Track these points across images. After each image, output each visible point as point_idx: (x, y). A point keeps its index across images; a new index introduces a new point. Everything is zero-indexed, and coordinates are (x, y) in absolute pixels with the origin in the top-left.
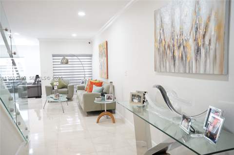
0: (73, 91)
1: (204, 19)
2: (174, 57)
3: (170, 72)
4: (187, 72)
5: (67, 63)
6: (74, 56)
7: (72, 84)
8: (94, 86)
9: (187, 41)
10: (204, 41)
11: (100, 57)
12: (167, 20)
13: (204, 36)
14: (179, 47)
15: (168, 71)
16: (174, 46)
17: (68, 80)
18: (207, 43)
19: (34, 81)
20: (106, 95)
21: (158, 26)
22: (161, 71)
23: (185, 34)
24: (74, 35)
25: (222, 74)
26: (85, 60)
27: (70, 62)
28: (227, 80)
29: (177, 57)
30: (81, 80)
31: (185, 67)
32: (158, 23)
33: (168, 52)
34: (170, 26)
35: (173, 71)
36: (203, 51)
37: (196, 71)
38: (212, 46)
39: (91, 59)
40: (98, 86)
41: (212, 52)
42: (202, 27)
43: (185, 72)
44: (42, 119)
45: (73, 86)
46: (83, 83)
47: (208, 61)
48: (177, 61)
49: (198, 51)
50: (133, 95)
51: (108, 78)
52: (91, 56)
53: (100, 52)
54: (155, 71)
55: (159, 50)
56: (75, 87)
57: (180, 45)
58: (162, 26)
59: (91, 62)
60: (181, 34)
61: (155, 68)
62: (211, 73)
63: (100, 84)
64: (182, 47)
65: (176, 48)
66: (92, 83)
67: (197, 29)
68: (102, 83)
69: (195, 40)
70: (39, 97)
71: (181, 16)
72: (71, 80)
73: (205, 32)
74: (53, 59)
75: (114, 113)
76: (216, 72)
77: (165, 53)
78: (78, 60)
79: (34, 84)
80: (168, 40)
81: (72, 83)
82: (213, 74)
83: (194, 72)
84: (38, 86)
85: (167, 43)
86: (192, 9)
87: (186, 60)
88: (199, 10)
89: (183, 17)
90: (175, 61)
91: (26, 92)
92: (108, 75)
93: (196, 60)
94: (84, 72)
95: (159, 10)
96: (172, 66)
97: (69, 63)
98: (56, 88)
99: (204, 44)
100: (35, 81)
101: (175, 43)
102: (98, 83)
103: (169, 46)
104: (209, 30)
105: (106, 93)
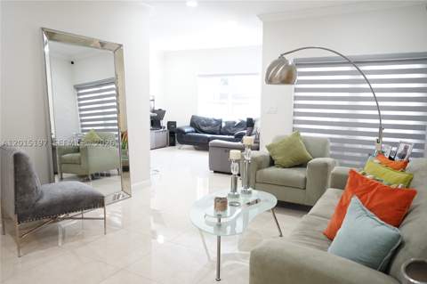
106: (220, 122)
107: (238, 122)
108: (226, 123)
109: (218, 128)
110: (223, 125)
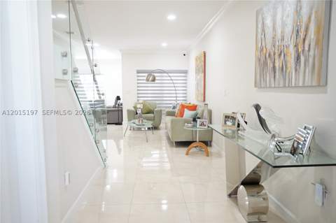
1: (305, 19)
2: (274, 67)
3: (270, 87)
4: (287, 85)
5: (154, 80)
6: (164, 72)
9: (287, 47)
10: (304, 47)
11: (196, 73)
12: (269, 22)
13: (304, 40)
14: (280, 55)
15: (268, 86)
16: (274, 54)
17: (156, 104)
18: (307, 48)
19: (114, 104)
20: (198, 120)
21: (260, 30)
22: (261, 87)
23: (286, 39)
24: (164, 45)
25: (319, 86)
26: (178, 78)
28: (326, 92)
29: (277, 68)
30: (171, 104)
31: (285, 79)
32: (260, 26)
33: (269, 61)
34: (271, 29)
35: (273, 86)
36: (302, 58)
37: (295, 84)
38: (312, 53)
39: (186, 76)
40: (191, 110)
41: (311, 60)
42: (303, 29)
43: (285, 86)
44: (122, 152)
45: (161, 110)
46: (174, 108)
47: (307, 71)
48: (277, 73)
49: (298, 58)
50: (226, 117)
51: (204, 100)
52: (186, 72)
53: (197, 66)
54: (256, 86)
55: (260, 60)
57: (281, 52)
58: (263, 30)
59: (186, 80)
60: (283, 39)
61: (255, 83)
62: (310, 84)
63: (194, 108)
64: (283, 55)
65: (277, 56)
66: (183, 107)
67: (298, 32)
68: (196, 106)
69: (295, 46)
70: (120, 123)
71: (283, 17)
73: (305, 36)
74: (138, 76)
75: (211, 146)
76: (314, 83)
77: (265, 63)
78: (169, 78)
79: (114, 107)
80: (269, 46)
81: (159, 107)
82: (311, 86)
83: (293, 85)
84: (118, 110)
85: (268, 51)
86: (293, 7)
87: (286, 71)
88: (301, 9)
89: (284, 18)
90: (275, 72)
91: (105, 116)
92: (205, 97)
93: (296, 70)
94: (176, 93)
95: (261, 9)
96: (272, 79)
98: (139, 111)
99: (303, 50)
100: (116, 104)
101: (276, 51)
102: (191, 107)
103: (270, 55)
104: (309, 33)
105: (199, 118)
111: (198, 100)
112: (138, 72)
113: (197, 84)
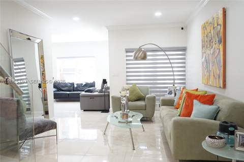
0: (154, 106)
5: (144, 57)
7: (153, 95)
8: (195, 101)
11: (203, 47)
17: (147, 88)
26: (175, 56)
27: (150, 56)
30: (167, 87)
39: (184, 55)
40: (204, 103)
45: (155, 97)
46: (170, 93)
51: (224, 86)
52: (184, 49)
56: (159, 100)
59: (184, 59)
63: (209, 99)
66: (191, 96)
68: (214, 96)
70: (106, 110)
72: (151, 88)
74: (127, 56)
79: (101, 91)
81: (154, 92)
84: (105, 96)
92: (224, 81)
94: (174, 75)
97: (148, 58)
100: (102, 87)
106: (73, 84)
107: (84, 84)
108: (77, 84)
109: (72, 88)
110: (75, 86)
111: (207, 84)
112: (127, 51)
113: (207, 61)
